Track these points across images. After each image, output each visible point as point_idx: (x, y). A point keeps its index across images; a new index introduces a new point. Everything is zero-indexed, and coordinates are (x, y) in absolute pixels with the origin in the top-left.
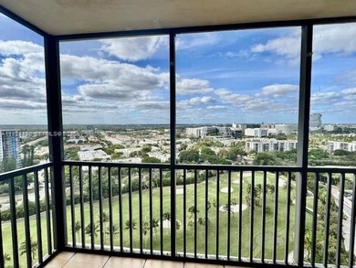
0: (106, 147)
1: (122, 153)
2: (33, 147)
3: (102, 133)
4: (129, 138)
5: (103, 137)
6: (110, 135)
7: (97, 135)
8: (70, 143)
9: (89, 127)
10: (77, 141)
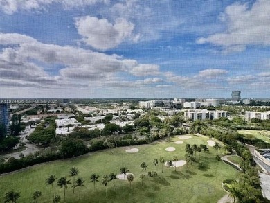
0: (78, 116)
1: (90, 121)
2: (20, 116)
3: (75, 105)
4: (96, 109)
5: (76, 108)
6: (81, 106)
7: (71, 107)
8: (50, 112)
9: (66, 101)
10: (55, 111)
